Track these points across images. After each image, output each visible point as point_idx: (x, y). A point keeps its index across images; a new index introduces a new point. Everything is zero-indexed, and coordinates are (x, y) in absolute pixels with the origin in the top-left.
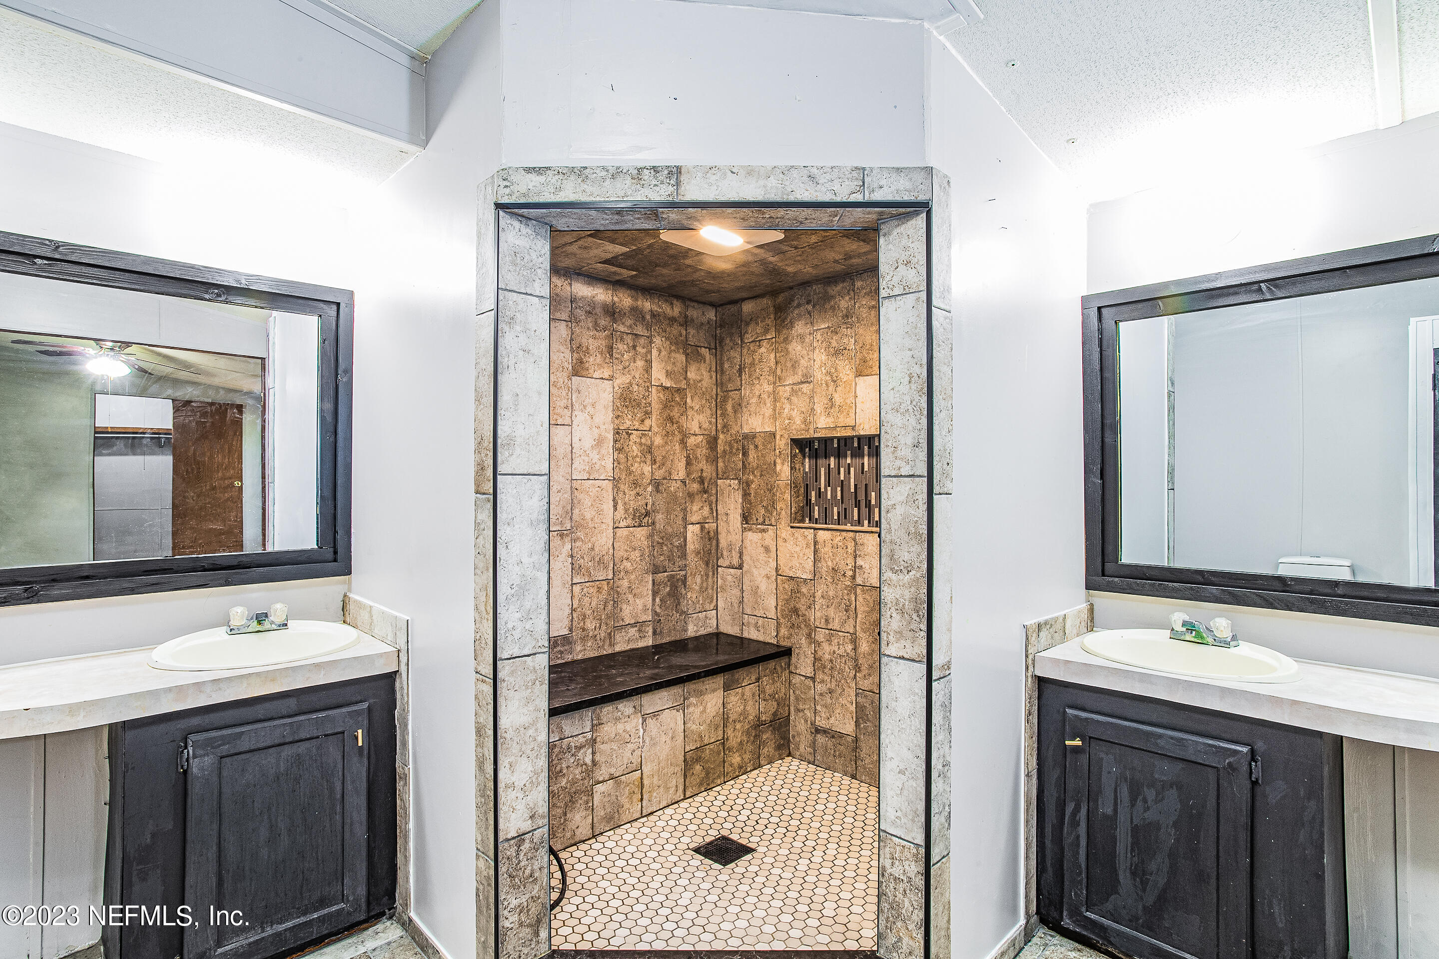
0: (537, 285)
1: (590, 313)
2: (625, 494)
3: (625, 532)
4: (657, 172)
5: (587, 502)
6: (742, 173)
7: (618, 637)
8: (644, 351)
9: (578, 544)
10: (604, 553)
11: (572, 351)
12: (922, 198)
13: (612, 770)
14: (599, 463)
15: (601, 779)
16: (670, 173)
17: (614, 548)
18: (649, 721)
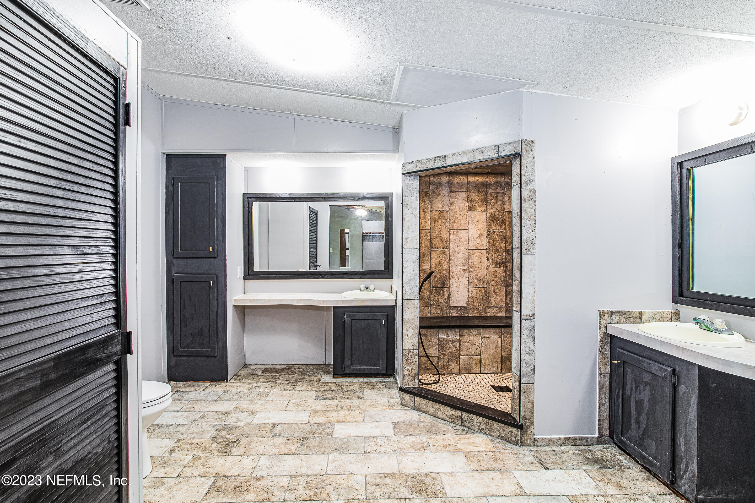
0: (415, 194)
1: (476, 187)
2: (492, 255)
3: (493, 270)
4: (439, 158)
5: (475, 258)
6: (462, 154)
7: (489, 310)
8: (501, 198)
9: (471, 273)
10: (482, 277)
11: (468, 202)
12: (518, 151)
13: (468, 353)
14: (480, 243)
15: (463, 355)
16: (443, 158)
17: (487, 276)
18: (484, 339)
